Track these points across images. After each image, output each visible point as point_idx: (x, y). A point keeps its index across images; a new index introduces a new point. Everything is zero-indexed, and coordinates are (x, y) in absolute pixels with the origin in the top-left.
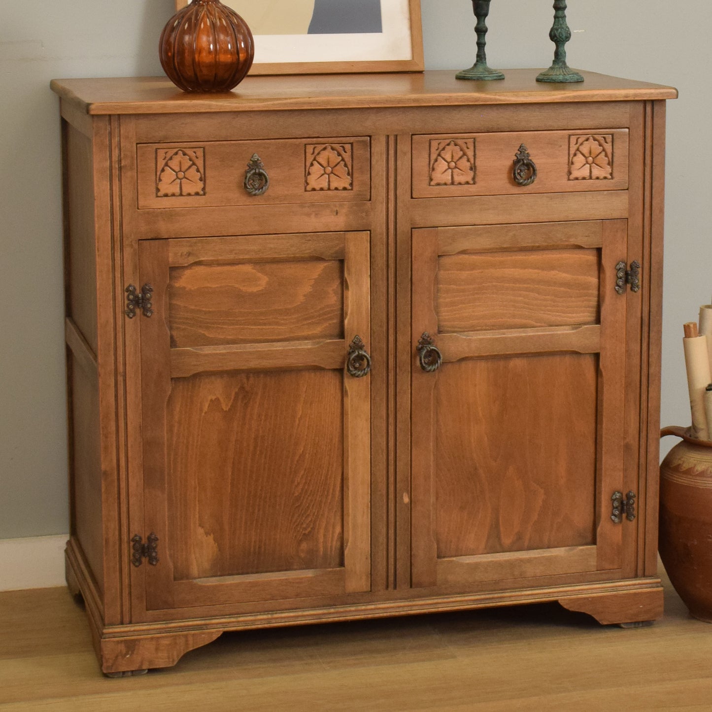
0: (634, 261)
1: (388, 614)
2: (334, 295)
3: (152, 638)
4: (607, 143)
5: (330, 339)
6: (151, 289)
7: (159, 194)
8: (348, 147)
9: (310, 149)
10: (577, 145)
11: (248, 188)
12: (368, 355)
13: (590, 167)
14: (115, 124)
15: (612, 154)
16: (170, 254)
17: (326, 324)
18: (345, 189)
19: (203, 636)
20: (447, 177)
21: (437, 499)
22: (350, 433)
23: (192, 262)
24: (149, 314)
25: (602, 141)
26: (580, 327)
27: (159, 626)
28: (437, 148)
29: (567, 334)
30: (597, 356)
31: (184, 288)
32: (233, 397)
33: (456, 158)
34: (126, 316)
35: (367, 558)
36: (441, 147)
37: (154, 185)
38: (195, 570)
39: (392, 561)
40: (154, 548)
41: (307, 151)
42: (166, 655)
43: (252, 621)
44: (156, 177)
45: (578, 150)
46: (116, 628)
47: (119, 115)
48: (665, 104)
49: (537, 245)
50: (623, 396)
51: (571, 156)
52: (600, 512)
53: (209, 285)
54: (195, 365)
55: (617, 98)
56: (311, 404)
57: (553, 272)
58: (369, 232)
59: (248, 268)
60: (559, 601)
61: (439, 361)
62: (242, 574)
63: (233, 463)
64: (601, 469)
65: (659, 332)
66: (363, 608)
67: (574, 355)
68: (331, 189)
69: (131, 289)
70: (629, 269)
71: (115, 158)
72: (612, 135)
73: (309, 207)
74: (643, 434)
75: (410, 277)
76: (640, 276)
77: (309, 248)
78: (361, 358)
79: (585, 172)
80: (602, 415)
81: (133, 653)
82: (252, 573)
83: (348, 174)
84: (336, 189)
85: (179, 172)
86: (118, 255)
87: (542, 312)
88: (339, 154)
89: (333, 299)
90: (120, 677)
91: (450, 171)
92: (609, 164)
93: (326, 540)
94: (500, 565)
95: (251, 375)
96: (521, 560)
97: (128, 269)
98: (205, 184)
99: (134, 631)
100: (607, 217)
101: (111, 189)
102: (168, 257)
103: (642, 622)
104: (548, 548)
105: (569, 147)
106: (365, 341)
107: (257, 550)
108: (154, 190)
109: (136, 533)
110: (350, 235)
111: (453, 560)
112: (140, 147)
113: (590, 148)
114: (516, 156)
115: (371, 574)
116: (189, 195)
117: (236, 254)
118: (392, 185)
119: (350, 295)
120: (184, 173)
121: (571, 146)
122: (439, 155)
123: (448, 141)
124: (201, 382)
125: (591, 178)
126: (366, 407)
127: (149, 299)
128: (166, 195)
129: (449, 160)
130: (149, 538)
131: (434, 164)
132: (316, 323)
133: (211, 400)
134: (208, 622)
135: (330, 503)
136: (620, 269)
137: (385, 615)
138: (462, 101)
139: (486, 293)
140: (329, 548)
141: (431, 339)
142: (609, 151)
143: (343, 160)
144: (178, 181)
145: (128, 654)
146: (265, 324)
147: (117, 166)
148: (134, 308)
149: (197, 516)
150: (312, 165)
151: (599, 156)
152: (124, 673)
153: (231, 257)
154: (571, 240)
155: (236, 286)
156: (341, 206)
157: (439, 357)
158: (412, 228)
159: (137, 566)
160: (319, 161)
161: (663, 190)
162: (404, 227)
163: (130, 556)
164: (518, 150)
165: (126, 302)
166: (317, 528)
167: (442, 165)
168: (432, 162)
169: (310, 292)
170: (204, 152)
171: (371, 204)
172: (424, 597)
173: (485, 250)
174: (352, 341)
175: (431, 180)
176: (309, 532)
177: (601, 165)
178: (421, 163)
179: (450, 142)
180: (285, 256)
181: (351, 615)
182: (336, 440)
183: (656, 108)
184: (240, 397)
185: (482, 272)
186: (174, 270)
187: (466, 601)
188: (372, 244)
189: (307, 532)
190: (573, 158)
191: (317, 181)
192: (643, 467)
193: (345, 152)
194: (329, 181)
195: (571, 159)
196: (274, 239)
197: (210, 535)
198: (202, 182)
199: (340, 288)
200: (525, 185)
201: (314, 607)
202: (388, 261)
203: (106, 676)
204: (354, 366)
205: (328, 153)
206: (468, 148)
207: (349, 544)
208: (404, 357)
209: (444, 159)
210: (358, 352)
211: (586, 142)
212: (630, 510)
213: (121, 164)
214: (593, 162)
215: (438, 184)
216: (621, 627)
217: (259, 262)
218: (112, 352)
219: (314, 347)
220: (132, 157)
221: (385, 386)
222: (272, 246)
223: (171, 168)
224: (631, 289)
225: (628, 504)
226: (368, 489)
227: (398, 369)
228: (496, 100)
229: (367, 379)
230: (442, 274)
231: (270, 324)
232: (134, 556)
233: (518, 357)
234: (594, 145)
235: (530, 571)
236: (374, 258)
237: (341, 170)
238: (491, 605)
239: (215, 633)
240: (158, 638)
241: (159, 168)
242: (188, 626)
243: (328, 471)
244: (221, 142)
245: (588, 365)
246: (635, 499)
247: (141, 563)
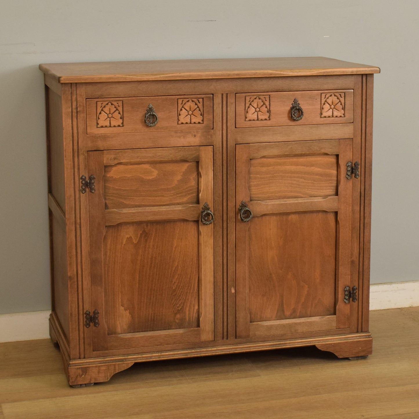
0: (356, 162)
1: (224, 353)
2: (193, 180)
3: (96, 366)
4: (342, 97)
5: (192, 204)
6: (94, 177)
7: (98, 126)
8: (201, 100)
9: (180, 101)
10: (326, 99)
11: (147, 123)
12: (212, 213)
13: (333, 110)
14: (74, 88)
15: (345, 104)
16: (104, 159)
17: (189, 196)
18: (199, 123)
19: (124, 365)
20: (255, 116)
21: (250, 290)
22: (202, 255)
23: (116, 163)
24: (93, 191)
25: (339, 97)
26: (327, 198)
27: (100, 360)
28: (249, 101)
29: (320, 201)
30: (336, 213)
31: (112, 177)
32: (139, 236)
33: (259, 106)
34: (81, 193)
35: (212, 323)
36: (251, 100)
37: (96, 121)
38: (119, 330)
39: (225, 324)
40: (97, 318)
41: (179, 102)
42: (103, 375)
43: (150, 357)
44: (97, 117)
45: (326, 101)
46: (77, 361)
47: (76, 83)
48: (373, 76)
49: (304, 153)
50: (350, 235)
51: (322, 104)
52: (338, 296)
53: (126, 175)
54: (118, 219)
55: (347, 73)
56: (181, 239)
57: (313, 168)
58: (212, 146)
59: (147, 166)
60: (316, 346)
61: (251, 216)
62: (145, 331)
63: (139, 272)
64: (339, 274)
65: (370, 200)
66: (210, 349)
67: (324, 213)
68: (192, 123)
69: (83, 177)
70: (353, 166)
71: (74, 107)
72: (345, 93)
73: (179, 133)
74: (361, 255)
75: (235, 171)
76: (359, 170)
77: (179, 155)
78: (208, 214)
79: (330, 113)
80: (339, 245)
81: (86, 374)
82: (150, 331)
83: (201, 115)
84: (195, 123)
85: (109, 114)
86: (76, 159)
87: (306, 189)
88: (196, 104)
89: (193, 183)
90: (79, 387)
91: (256, 113)
92: (343, 109)
93: (190, 313)
94: (284, 326)
95: (149, 224)
96: (296, 324)
97: (82, 166)
98: (123, 121)
99: (86, 362)
100: (341, 138)
101: (72, 124)
102: (103, 160)
103: (361, 356)
104: (310, 317)
105: (321, 100)
106: (211, 205)
107: (153, 318)
108: (96, 124)
109: (87, 310)
110: (202, 148)
111: (259, 324)
112: (88, 100)
113: (333, 100)
114: (292, 104)
115: (214, 331)
116: (115, 126)
117: (140, 158)
118: (225, 121)
119: (203, 180)
120: (112, 114)
121: (322, 99)
122: (250, 104)
123: (255, 97)
124: (122, 228)
125: (333, 116)
126: (211, 241)
127: (93, 183)
128: (102, 127)
129: (256, 107)
130: (94, 312)
131: (247, 109)
132: (185, 196)
133: (127, 238)
134: (126, 357)
135: (192, 293)
136: (349, 166)
137: (222, 353)
138: (263, 75)
139: (276, 179)
140: (192, 317)
141: (246, 204)
142: (343, 102)
143: (198, 107)
144: (109, 119)
145: (83, 375)
146: (156, 197)
147: (75, 111)
148: (85, 188)
149: (120, 300)
150: (181, 110)
151: (337, 105)
152: (81, 385)
153: (138, 160)
154: (322, 150)
155: (141, 176)
156: (197, 132)
157: (251, 214)
158: (236, 144)
159: (88, 328)
160: (186, 108)
161: (372, 123)
162: (231, 143)
163: (84, 322)
164: (294, 102)
165: (81, 185)
166: (185, 306)
167: (252, 110)
168: (246, 108)
169: (181, 179)
170: (123, 103)
171: (213, 131)
172: (243, 343)
173: (275, 156)
174: (204, 206)
175: (246, 118)
176: (181, 309)
177: (338, 109)
178: (241, 109)
179: (257, 97)
180: (167, 159)
181: (204, 353)
182: (195, 259)
183: (368, 78)
184: (143, 236)
185: (274, 168)
186: (107, 167)
187: (266, 345)
188: (214, 153)
189: (179, 309)
190: (323, 106)
191: (184, 119)
192: (361, 273)
193: (199, 103)
194: (191, 119)
195: (322, 106)
196: (161, 150)
197: (127, 310)
198: (122, 120)
199: (197, 176)
200: (297, 120)
201: (183, 349)
202: (223, 162)
203: (71, 387)
204: (204, 219)
205: (190, 104)
206: (266, 101)
207: (203, 315)
208: (232, 214)
209: (253, 107)
210: (207, 211)
211: (330, 97)
212: (354, 296)
213: (77, 110)
214: (334, 108)
215: (250, 120)
216: (349, 360)
217: (153, 163)
218: (73, 212)
219: (183, 209)
220: (84, 106)
221: (221, 230)
222: (160, 154)
223: (105, 112)
224: (355, 177)
225: (353, 293)
226: (213, 285)
227: (228, 220)
228: (281, 74)
229: (212, 226)
230: (253, 169)
231: (159, 196)
232: (86, 322)
233: (293, 214)
234: (335, 99)
235: (300, 329)
236: (215, 160)
237: (197, 112)
238: (279, 347)
239: (131, 364)
240: (99, 366)
241: (98, 112)
242: (116, 360)
243: (191, 276)
244: (132, 98)
245: (332, 217)
246: (357, 290)
247: (90, 326)
